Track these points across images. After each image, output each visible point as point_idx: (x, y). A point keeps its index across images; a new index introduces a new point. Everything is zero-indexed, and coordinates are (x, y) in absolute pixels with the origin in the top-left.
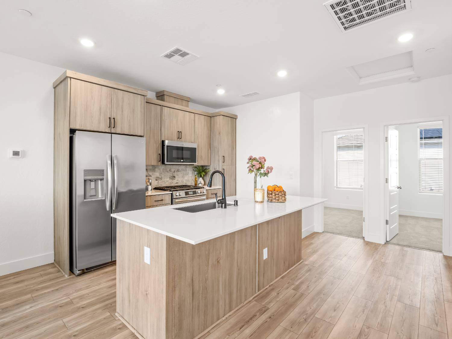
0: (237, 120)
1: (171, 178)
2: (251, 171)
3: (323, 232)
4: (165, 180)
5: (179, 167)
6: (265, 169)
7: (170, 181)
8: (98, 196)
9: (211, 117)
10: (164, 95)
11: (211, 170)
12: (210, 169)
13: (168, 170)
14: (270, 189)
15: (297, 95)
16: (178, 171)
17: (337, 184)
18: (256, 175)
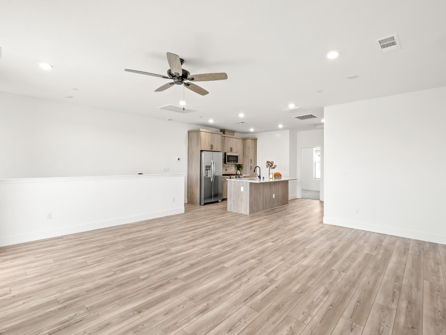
0: (257, 141)
1: (226, 170)
2: (267, 167)
3: (301, 198)
5: (229, 165)
6: (273, 166)
9: (244, 140)
10: (225, 131)
12: (243, 166)
13: (224, 166)
14: (276, 174)
17: (315, 176)
18: (270, 168)
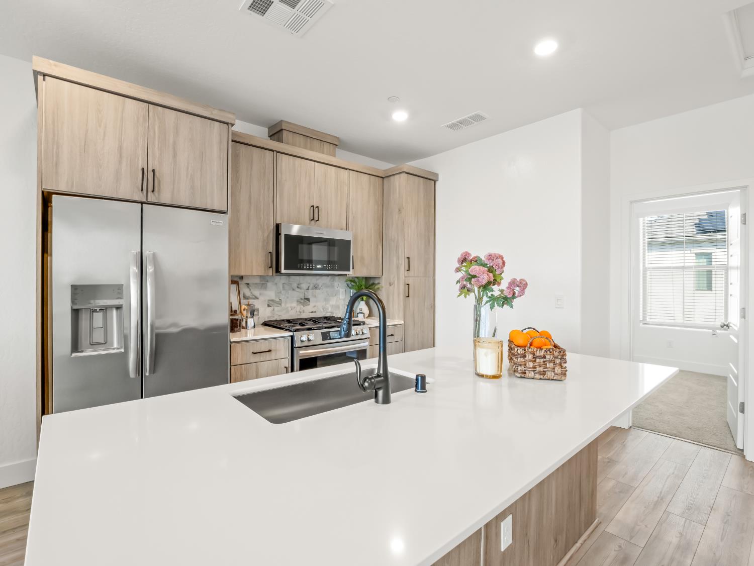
0: (437, 183)
1: (301, 303)
2: (465, 290)
3: (631, 427)
4: (288, 305)
5: (317, 280)
6: (504, 285)
7: (299, 308)
8: (112, 344)
9: (384, 178)
10: (282, 130)
11: (382, 287)
12: (381, 285)
13: (295, 285)
15: (576, 115)
16: (316, 287)
17: (644, 317)
18: (479, 300)
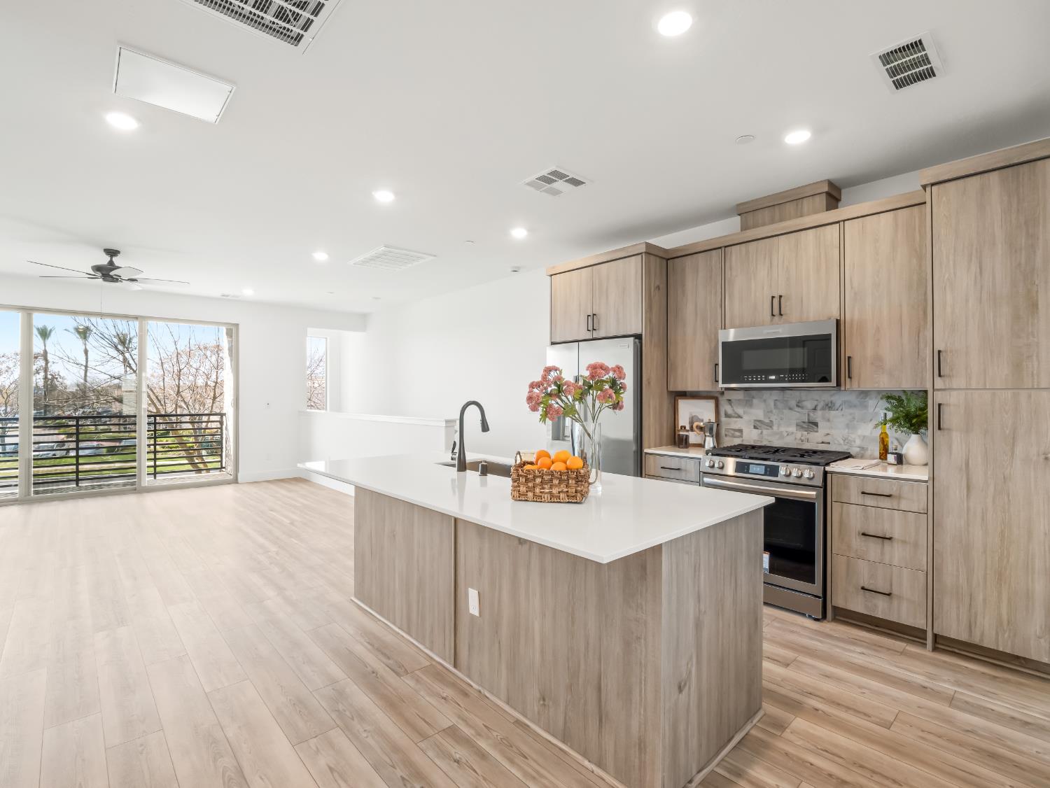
7: (800, 434)
16: (829, 406)
